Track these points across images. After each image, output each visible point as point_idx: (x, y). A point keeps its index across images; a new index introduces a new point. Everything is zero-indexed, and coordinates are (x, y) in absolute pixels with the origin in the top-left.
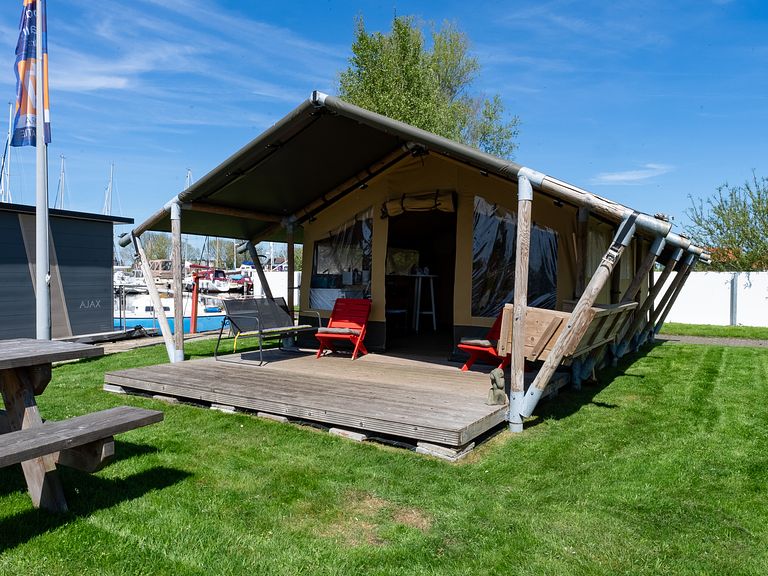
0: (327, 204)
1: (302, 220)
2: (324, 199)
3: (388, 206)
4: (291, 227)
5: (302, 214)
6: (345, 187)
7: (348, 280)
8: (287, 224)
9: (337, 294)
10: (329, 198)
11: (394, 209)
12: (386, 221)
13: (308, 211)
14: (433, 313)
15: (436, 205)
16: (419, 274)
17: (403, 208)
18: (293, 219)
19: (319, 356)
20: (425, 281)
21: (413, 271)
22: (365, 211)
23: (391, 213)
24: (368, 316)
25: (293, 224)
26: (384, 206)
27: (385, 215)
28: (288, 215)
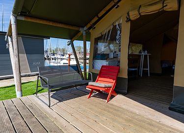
0: (100, 19)
1: (89, 28)
2: (98, 17)
3: (131, 13)
4: (85, 32)
5: (89, 25)
6: (108, 8)
7: (112, 56)
8: (83, 31)
9: (105, 63)
10: (100, 15)
11: (134, 15)
12: (129, 24)
13: (91, 24)
14: (149, 69)
15: (163, 7)
16: (143, 54)
17: (140, 14)
18: (85, 28)
19: (90, 97)
20: (146, 56)
21: (140, 52)
22: (118, 20)
23: (132, 18)
24: (118, 75)
25: (86, 31)
26: (128, 14)
27: (128, 20)
28: (83, 27)
